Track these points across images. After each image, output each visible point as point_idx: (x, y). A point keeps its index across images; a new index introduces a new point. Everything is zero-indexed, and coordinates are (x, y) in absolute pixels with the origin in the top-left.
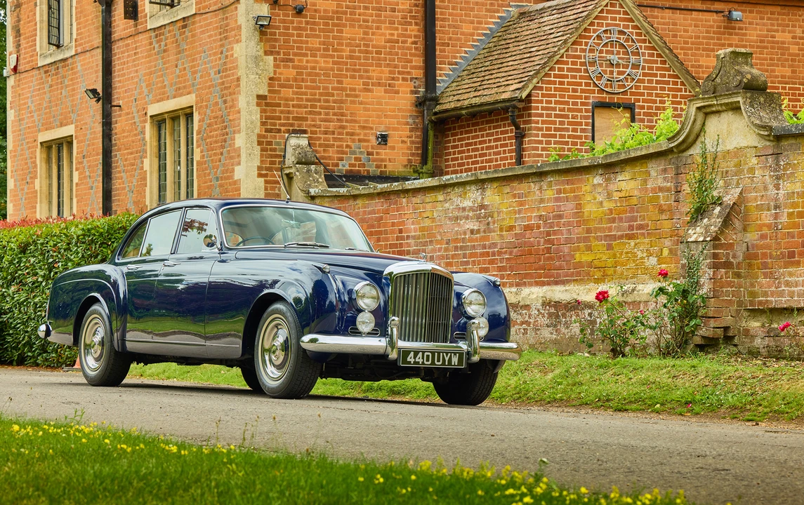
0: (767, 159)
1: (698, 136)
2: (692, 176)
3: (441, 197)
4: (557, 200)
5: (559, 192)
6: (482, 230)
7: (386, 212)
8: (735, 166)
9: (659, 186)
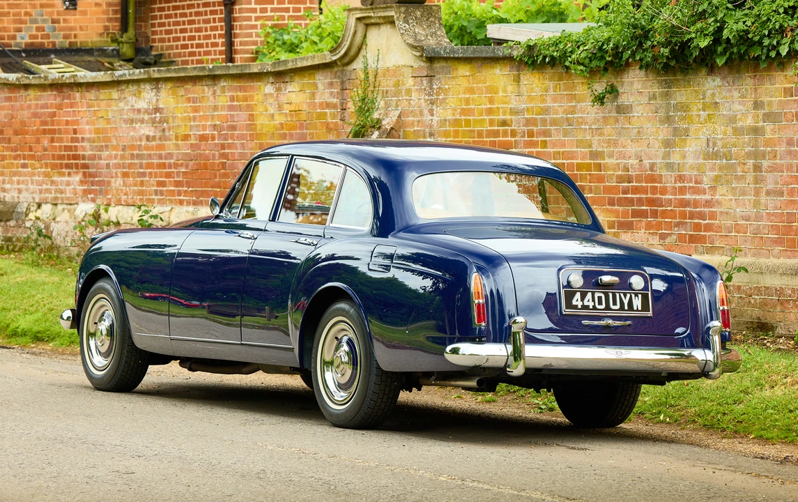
0: (422, 81)
1: (360, 49)
2: (356, 93)
3: (115, 94)
4: (231, 108)
5: (232, 99)
6: (157, 137)
7: (60, 107)
8: (394, 86)
9: (326, 102)
